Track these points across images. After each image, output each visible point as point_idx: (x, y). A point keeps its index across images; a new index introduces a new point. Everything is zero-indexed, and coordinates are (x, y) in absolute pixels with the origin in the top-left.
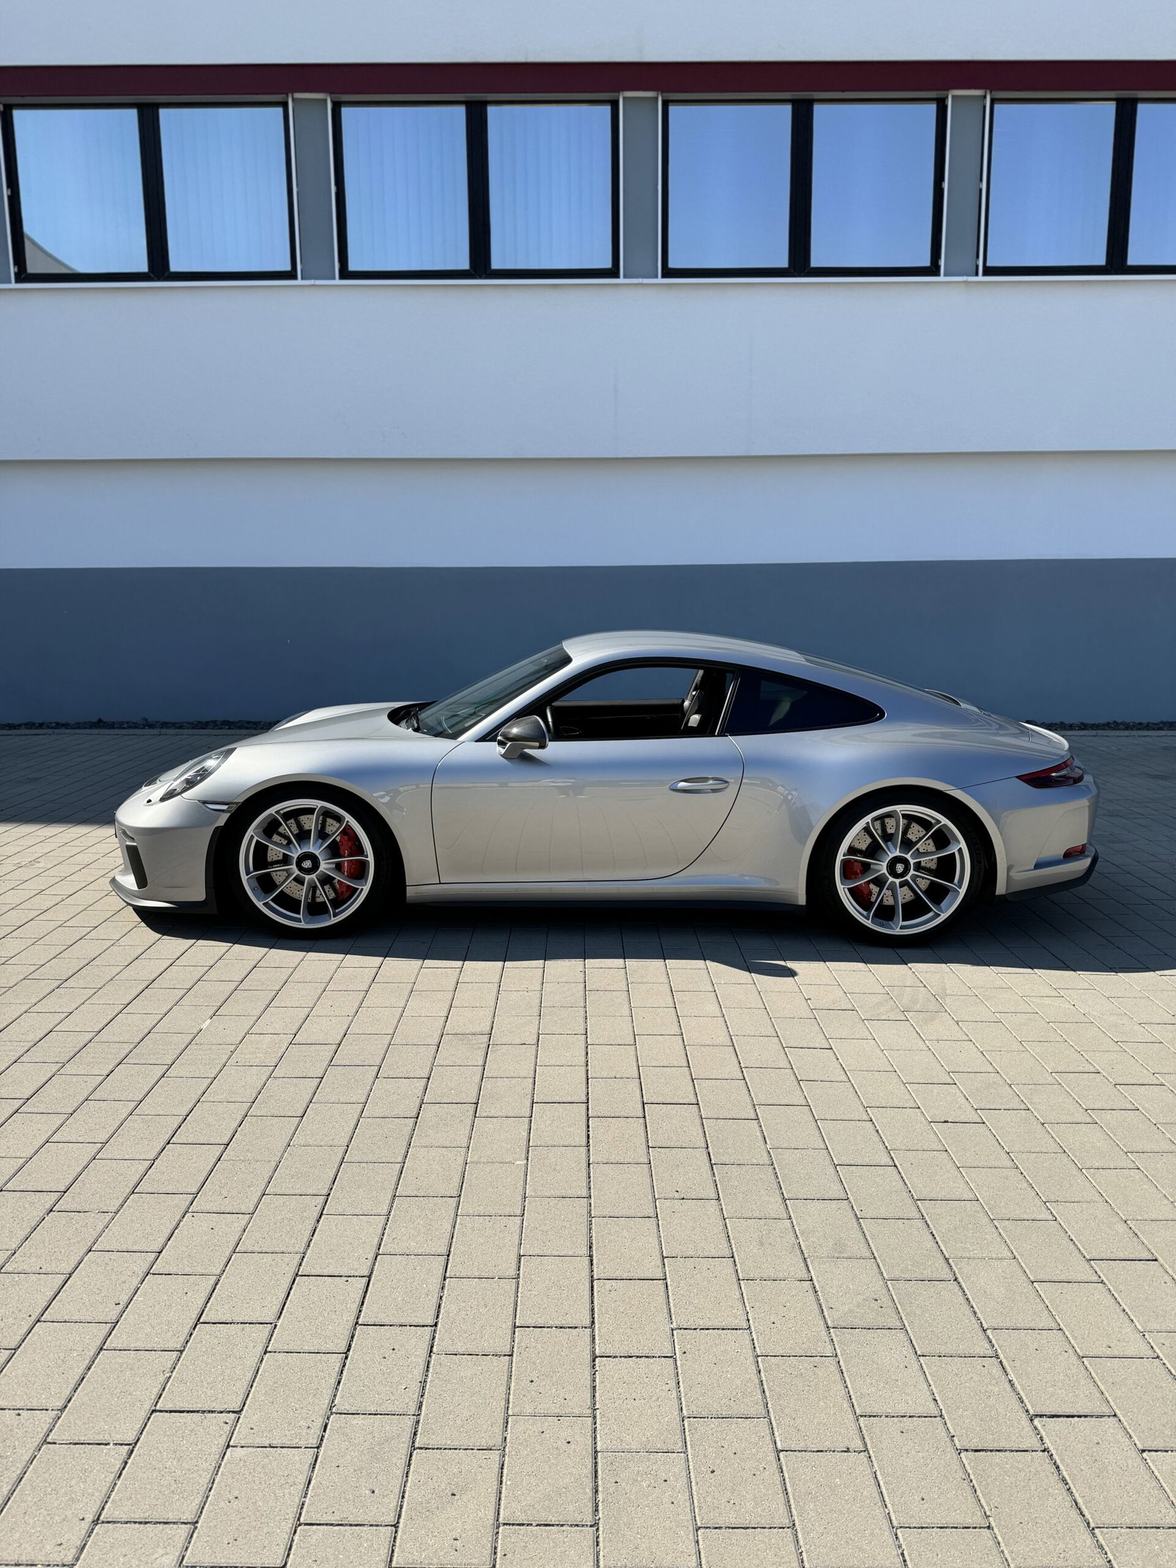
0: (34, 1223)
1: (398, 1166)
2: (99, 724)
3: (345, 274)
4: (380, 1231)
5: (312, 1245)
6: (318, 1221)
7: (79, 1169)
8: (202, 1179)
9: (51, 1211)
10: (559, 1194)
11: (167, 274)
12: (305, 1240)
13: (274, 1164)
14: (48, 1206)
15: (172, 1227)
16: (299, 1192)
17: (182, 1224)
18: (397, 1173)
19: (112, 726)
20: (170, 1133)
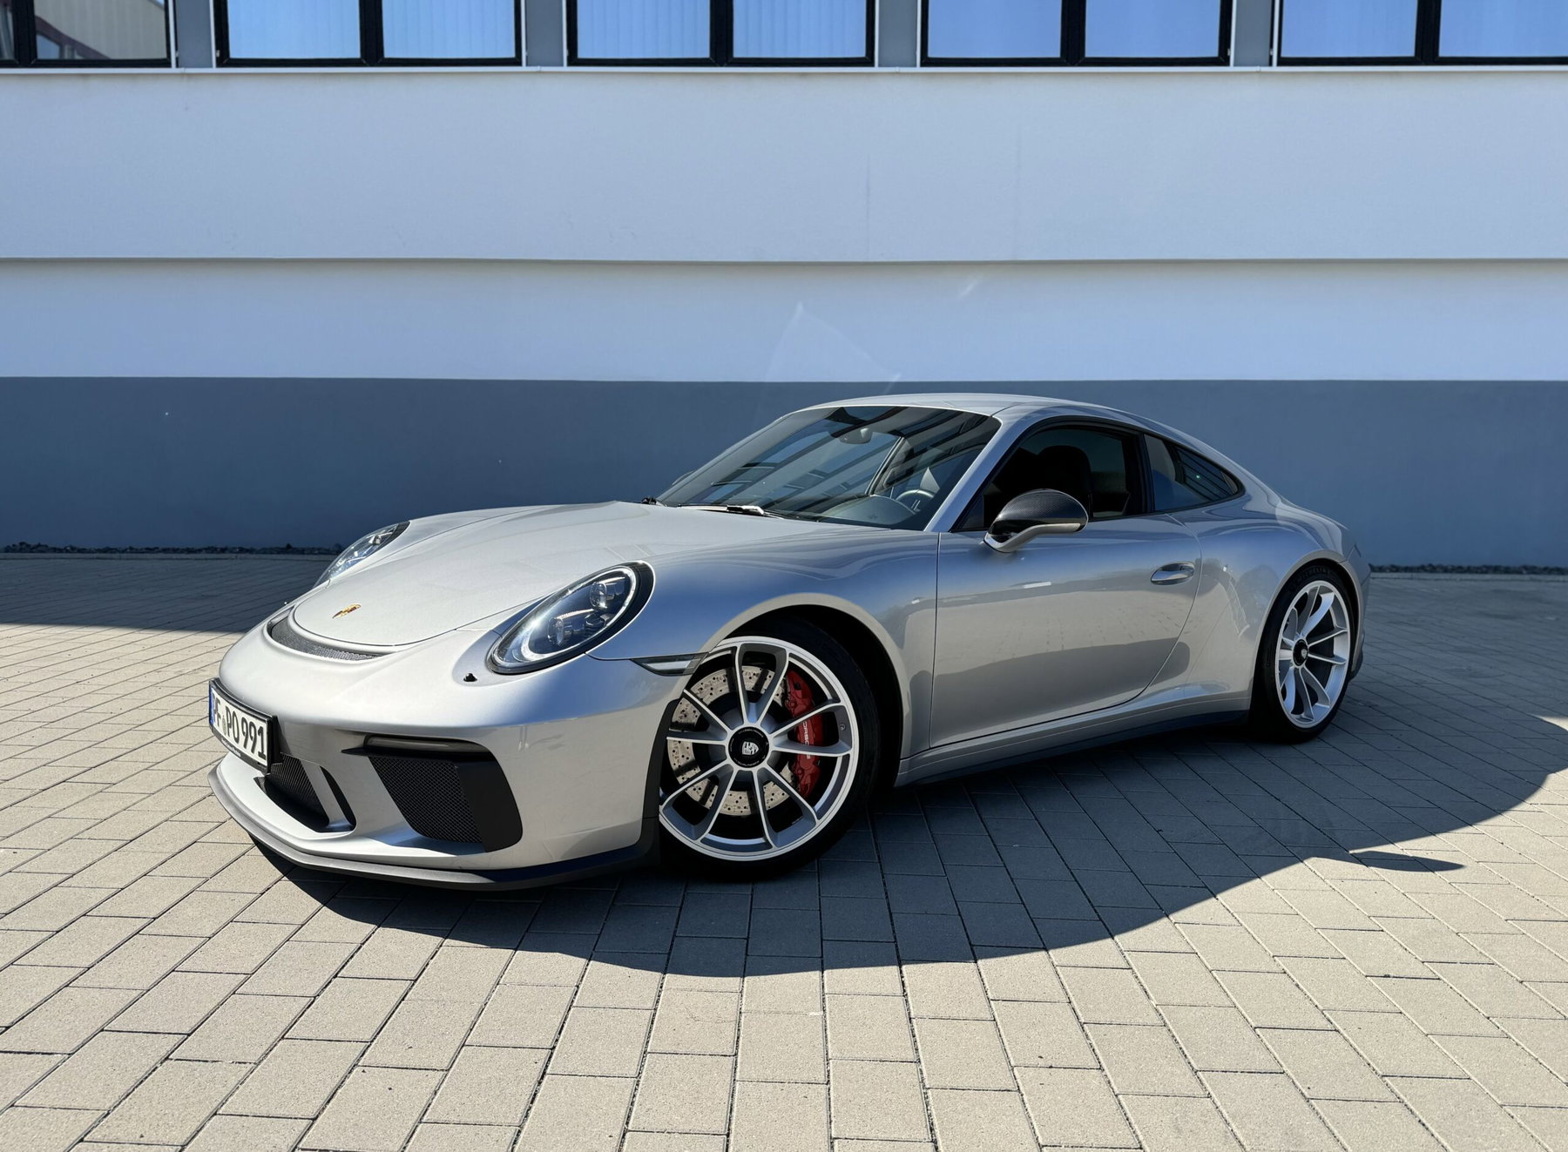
0: (140, 1075)
1: (648, 1014)
3: (574, 60)
4: (627, 1098)
5: (531, 1115)
6: (540, 1083)
7: (211, 1006)
8: (378, 1023)
9: (167, 1058)
10: (874, 1056)
11: (380, 60)
12: (522, 1108)
13: (477, 1007)
14: (163, 1053)
15: (334, 1085)
16: (514, 1043)
17: (347, 1081)
18: (647, 1022)
20: (339, 964)
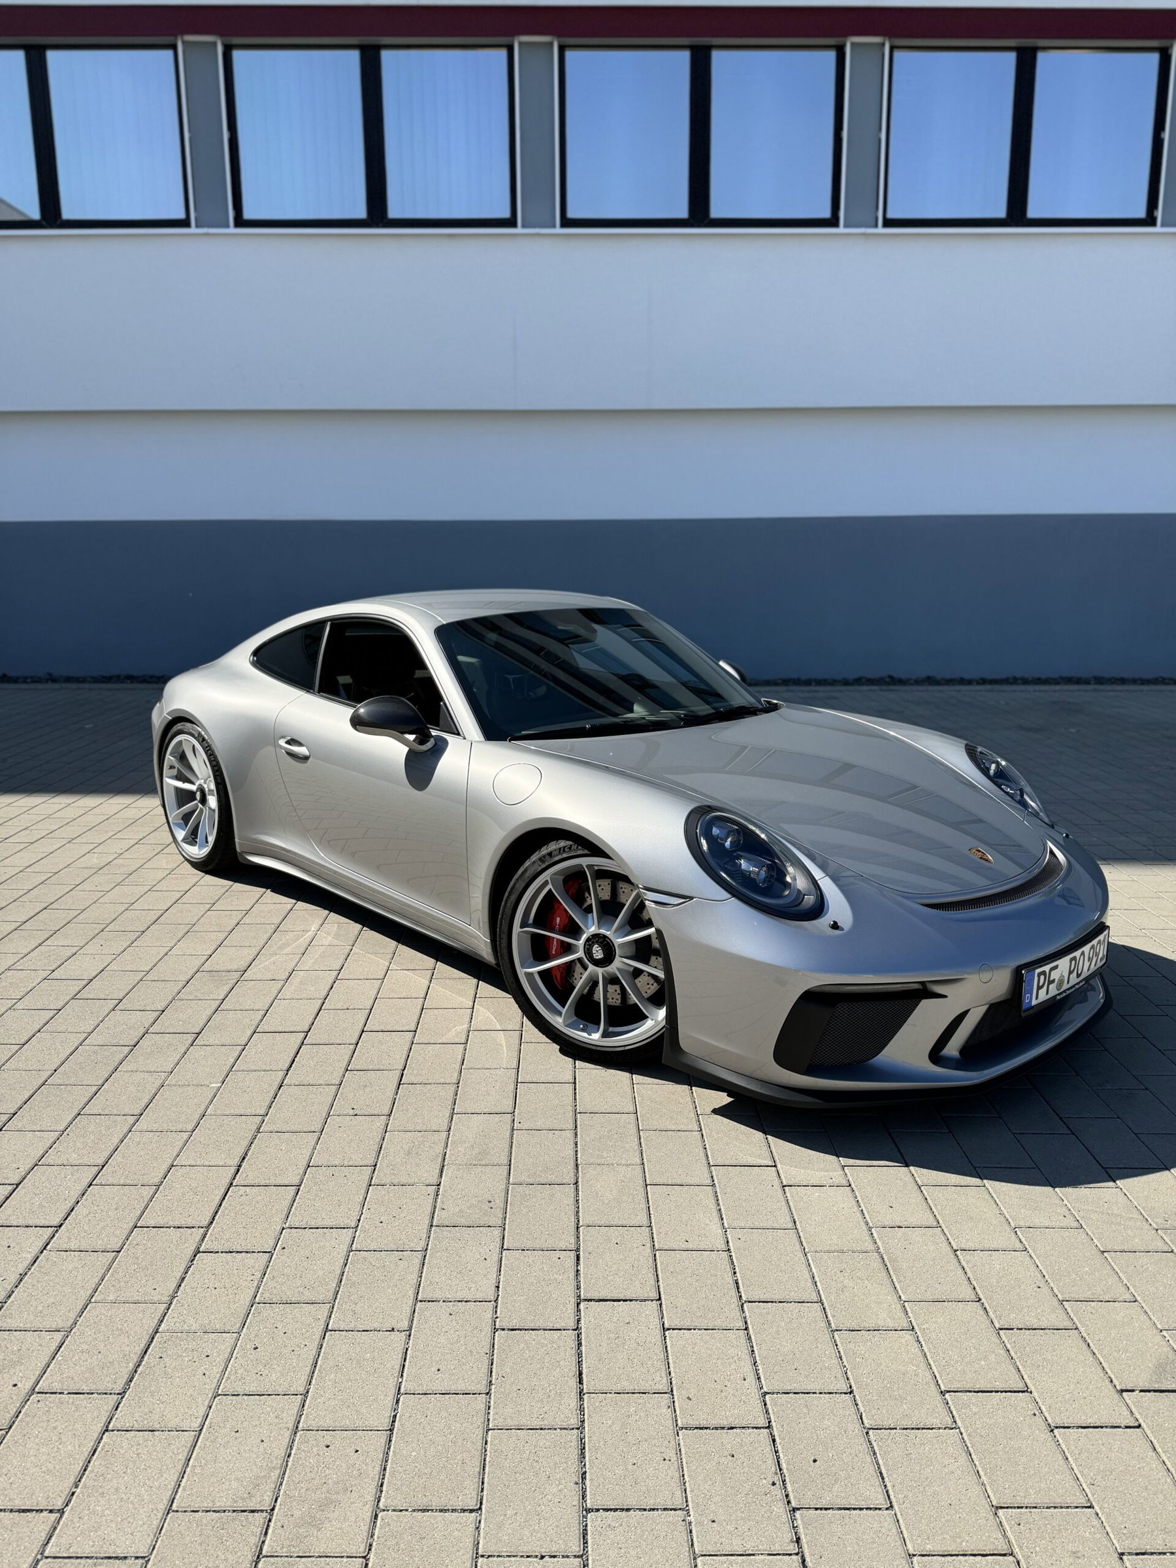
1: (95, 1089)
3: (240, 222)
4: (48, 1145)
10: (238, 1113)
18: (91, 1094)
19: (15, 680)
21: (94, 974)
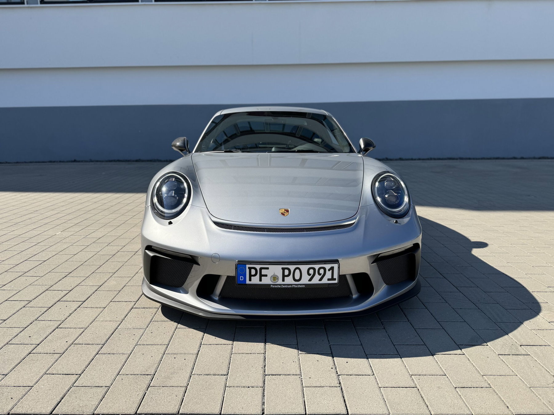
2: (75, 161)
4: (82, 280)
5: (57, 283)
6: (63, 278)
8: (31, 269)
13: (58, 265)
15: (13, 279)
16: (62, 272)
17: (16, 279)
18: (98, 267)
19: (79, 161)
20: (28, 258)
21: (101, 237)
